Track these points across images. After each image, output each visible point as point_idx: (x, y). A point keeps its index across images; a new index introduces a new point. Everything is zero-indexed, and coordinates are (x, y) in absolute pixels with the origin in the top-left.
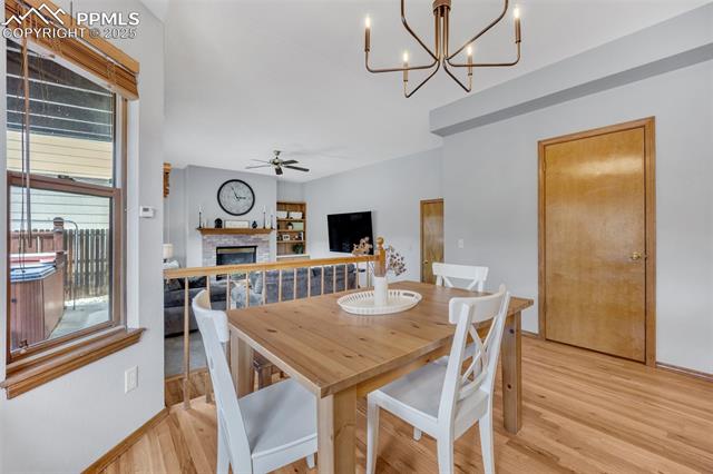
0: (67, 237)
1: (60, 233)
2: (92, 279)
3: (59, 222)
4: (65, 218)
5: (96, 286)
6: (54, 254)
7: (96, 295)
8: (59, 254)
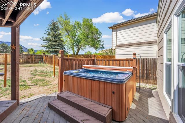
0: (137, 61)
1: (135, 59)
2: (145, 77)
3: (134, 55)
4: (136, 53)
5: (146, 80)
6: (132, 68)
7: (146, 83)
8: (134, 68)
